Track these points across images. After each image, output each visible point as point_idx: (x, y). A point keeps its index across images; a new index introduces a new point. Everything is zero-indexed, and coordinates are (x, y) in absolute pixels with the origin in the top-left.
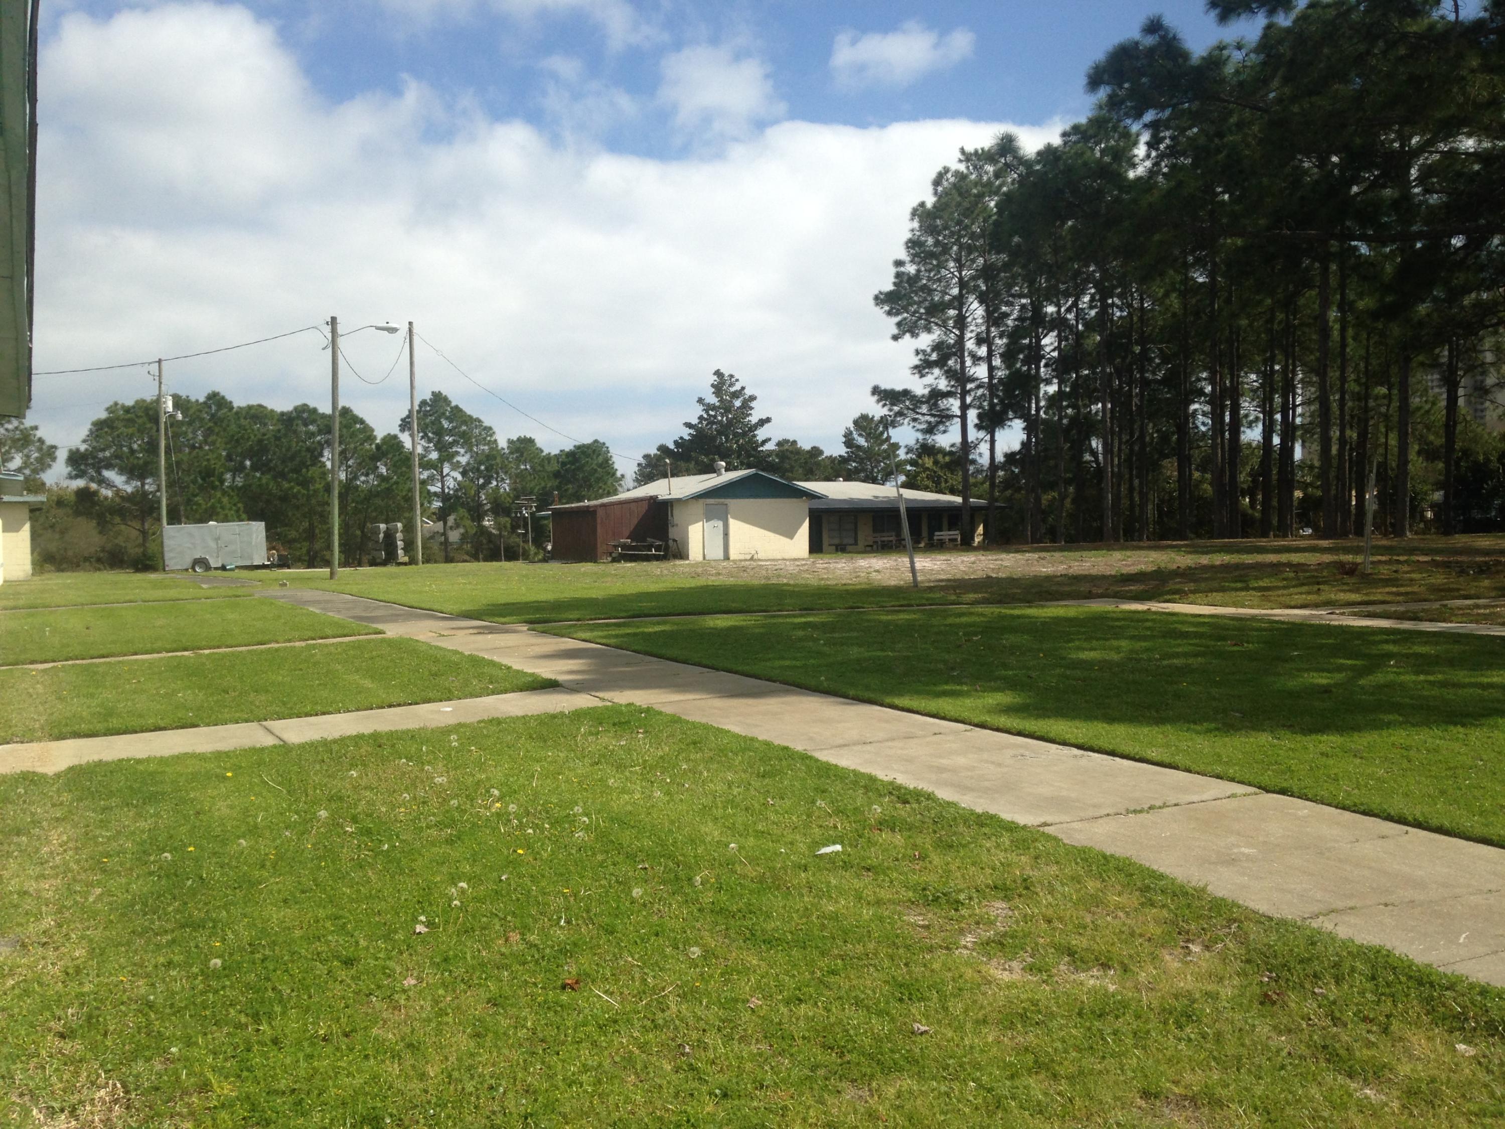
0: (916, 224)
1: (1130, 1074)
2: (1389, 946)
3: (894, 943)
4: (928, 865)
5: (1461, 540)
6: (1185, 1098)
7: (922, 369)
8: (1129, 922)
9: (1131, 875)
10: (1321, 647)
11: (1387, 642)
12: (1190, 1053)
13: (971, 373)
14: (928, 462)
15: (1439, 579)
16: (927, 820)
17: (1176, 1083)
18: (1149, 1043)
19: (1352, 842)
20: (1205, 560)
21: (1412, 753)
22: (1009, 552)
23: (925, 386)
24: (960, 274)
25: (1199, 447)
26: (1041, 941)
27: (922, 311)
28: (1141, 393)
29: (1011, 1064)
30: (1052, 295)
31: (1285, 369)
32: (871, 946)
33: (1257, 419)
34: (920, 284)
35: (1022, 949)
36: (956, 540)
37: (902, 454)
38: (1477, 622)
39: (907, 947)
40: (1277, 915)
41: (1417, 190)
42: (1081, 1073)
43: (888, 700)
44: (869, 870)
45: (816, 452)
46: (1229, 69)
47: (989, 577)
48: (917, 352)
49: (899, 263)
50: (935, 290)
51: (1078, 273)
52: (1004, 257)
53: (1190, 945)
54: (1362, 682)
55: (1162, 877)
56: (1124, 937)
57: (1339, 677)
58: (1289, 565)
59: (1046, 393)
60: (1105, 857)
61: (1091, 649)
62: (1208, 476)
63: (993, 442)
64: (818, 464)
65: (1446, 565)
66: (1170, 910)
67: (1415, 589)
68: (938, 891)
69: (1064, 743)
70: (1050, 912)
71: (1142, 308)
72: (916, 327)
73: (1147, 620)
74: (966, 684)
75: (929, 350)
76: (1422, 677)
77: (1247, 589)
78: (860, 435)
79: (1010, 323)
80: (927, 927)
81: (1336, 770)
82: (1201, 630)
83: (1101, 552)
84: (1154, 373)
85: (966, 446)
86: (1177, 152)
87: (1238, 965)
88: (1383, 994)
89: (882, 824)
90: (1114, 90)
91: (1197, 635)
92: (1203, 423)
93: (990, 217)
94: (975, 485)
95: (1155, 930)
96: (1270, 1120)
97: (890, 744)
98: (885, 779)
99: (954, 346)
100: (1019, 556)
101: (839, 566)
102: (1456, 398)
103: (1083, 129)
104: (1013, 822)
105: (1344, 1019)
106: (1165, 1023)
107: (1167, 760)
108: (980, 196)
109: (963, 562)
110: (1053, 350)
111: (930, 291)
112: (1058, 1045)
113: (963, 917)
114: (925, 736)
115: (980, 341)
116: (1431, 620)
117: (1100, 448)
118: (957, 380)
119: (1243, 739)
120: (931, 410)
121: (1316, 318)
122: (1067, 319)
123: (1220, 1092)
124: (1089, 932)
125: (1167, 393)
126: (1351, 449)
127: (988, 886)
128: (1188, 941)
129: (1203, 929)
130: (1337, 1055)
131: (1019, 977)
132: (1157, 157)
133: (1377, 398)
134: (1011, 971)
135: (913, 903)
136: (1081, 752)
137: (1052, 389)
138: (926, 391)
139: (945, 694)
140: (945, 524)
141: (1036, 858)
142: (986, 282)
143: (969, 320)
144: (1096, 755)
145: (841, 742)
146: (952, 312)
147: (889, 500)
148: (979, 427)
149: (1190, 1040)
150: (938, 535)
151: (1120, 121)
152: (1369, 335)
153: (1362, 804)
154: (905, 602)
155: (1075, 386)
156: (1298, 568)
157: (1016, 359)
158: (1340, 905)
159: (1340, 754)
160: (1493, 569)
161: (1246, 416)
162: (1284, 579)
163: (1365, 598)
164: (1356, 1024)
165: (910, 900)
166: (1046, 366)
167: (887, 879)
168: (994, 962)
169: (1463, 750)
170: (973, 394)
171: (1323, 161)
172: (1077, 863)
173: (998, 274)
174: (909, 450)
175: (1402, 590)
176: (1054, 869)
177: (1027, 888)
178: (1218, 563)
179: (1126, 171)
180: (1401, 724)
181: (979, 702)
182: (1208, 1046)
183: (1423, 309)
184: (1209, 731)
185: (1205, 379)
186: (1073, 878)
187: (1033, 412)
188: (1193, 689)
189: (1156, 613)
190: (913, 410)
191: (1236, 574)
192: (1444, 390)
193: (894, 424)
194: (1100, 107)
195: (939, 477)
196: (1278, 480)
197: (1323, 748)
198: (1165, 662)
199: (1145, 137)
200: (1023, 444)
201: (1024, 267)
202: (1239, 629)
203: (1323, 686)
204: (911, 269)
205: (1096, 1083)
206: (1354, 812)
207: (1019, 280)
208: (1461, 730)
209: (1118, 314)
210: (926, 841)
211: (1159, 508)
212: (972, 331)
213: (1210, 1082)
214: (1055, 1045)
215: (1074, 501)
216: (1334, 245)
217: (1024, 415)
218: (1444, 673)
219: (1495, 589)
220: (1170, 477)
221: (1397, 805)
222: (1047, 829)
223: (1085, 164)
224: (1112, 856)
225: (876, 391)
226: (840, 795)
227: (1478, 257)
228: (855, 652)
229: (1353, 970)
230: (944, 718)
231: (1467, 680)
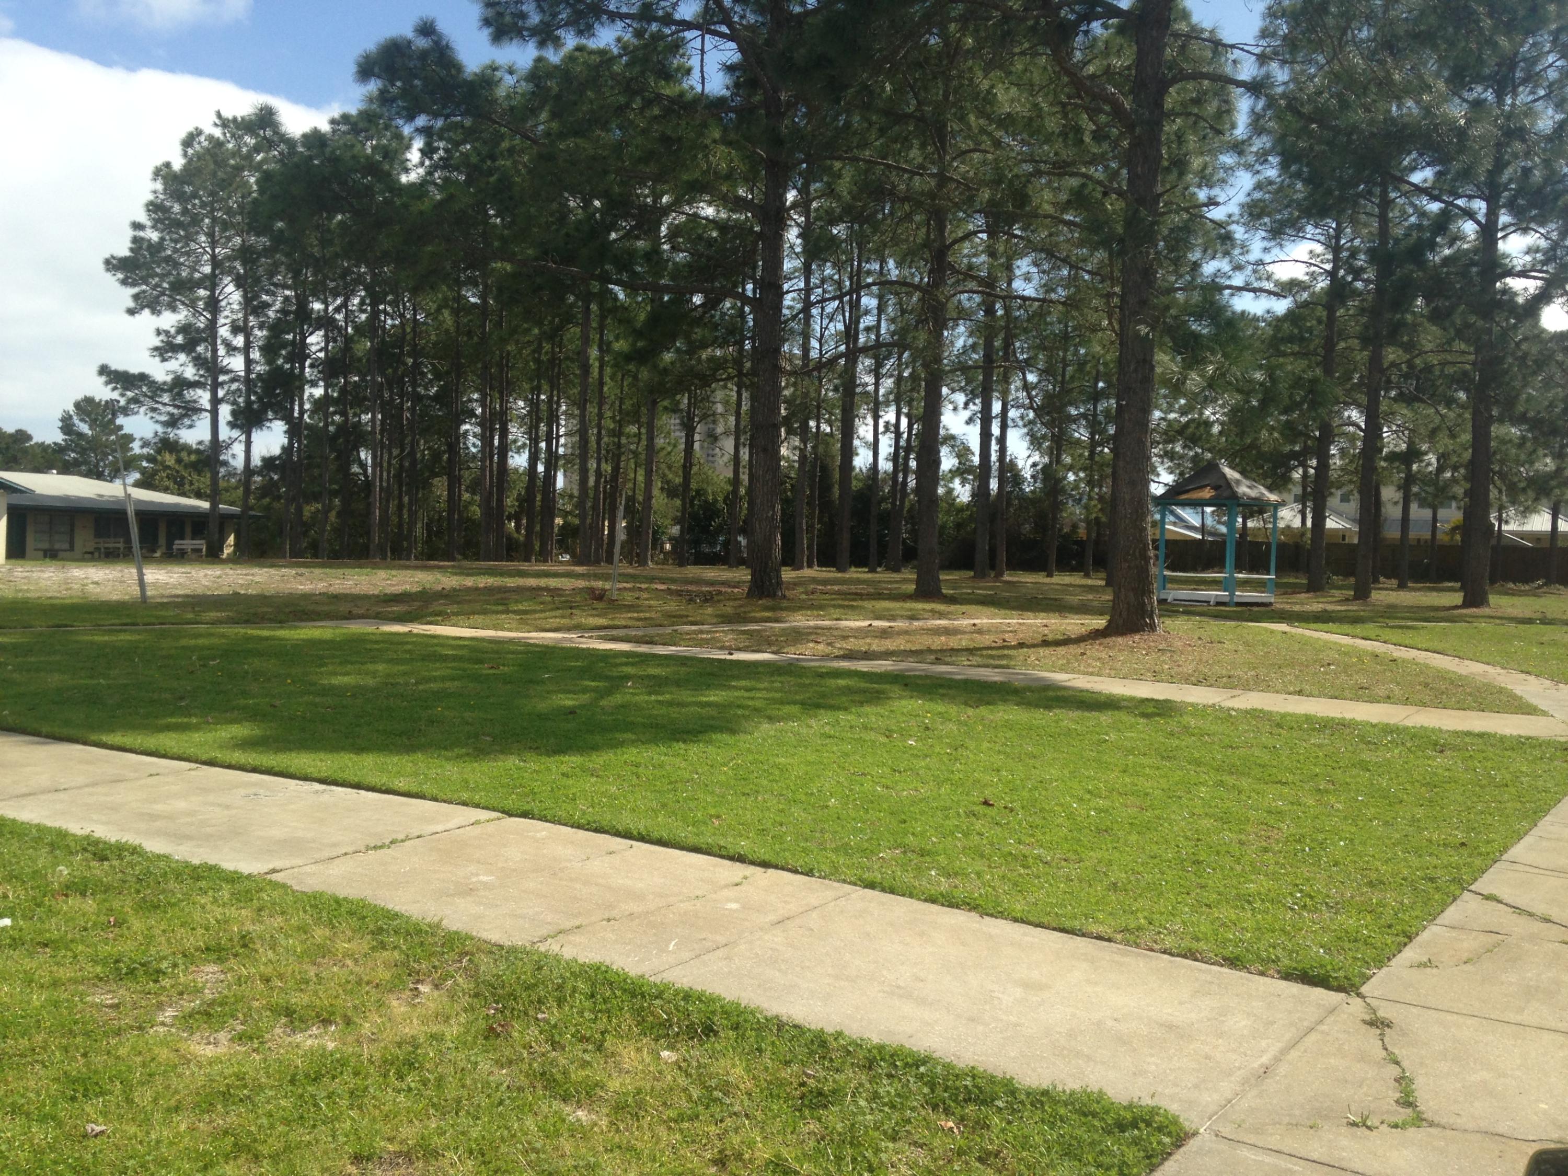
0: (159, 186)
1: (342, 1139)
2: (608, 962)
3: (71, 1031)
4: (126, 932)
5: (693, 571)
6: (399, 1154)
7: (165, 350)
8: (357, 969)
9: (364, 918)
10: (570, 669)
11: (626, 664)
12: (409, 1104)
13: (225, 363)
14: (170, 460)
15: (672, 606)
16: (129, 878)
17: (391, 1140)
18: (366, 1101)
19: (583, 860)
20: (469, 582)
21: (641, 770)
22: (262, 566)
23: (168, 373)
24: (213, 251)
25: (469, 468)
26: (257, 1004)
27: (165, 285)
28: (413, 409)
29: (206, 1153)
30: (319, 291)
31: (550, 398)
32: (39, 1038)
33: (524, 445)
34: (163, 254)
35: (232, 1016)
36: (200, 550)
37: (136, 448)
38: (701, 646)
39: (87, 1034)
40: (508, 943)
41: (666, 247)
42: (288, 1148)
43: (94, 737)
44: (46, 945)
45: (22, 436)
46: (501, 92)
47: (236, 594)
48: (158, 332)
49: (137, 226)
50: (182, 264)
51: (347, 272)
52: (264, 241)
53: (420, 986)
54: (603, 703)
55: (396, 916)
56: (349, 987)
57: (585, 698)
58: (547, 589)
59: (311, 395)
60: (337, 901)
61: (347, 674)
62: (477, 498)
63: (248, 444)
64: (25, 451)
65: (679, 593)
66: (402, 951)
67: (653, 615)
68: (135, 962)
69: (306, 778)
70: (269, 970)
71: (415, 319)
72: (158, 303)
73: (407, 643)
74: (196, 716)
75: (173, 331)
76: (653, 698)
77: (507, 612)
78: (82, 420)
79: (271, 314)
80: (115, 1007)
81: (574, 790)
82: (460, 653)
83: (365, 571)
84: (426, 389)
85: (216, 445)
86: (451, 166)
87: (465, 1001)
88: (600, 1011)
89: (68, 889)
90: (385, 86)
91: (455, 658)
92: (473, 444)
93: (250, 194)
94: (227, 490)
95: (384, 975)
96: (484, 1163)
97: (91, 790)
98: (79, 832)
99: (203, 330)
100: (272, 571)
101: (46, 575)
102: (693, 442)
103: (353, 120)
104: (236, 872)
105: (562, 1042)
106: (385, 1076)
107: (414, 789)
108: (239, 169)
109: (206, 575)
110: (320, 350)
111: (176, 265)
112: (264, 1121)
113: (164, 988)
114: (137, 779)
115: (235, 330)
116: (664, 644)
117: (370, 461)
118: (208, 370)
119: (490, 764)
120: (174, 400)
121: (578, 353)
122: (335, 320)
123: (437, 1141)
124: (312, 987)
125: (439, 410)
126: (606, 482)
127: (197, 950)
128: (418, 982)
129: (434, 967)
130: (554, 1080)
131: (225, 1050)
132: (430, 166)
133: (628, 436)
134: (216, 1044)
135: (101, 979)
136: (324, 787)
137: (318, 392)
138: (169, 378)
139: (169, 728)
140: (188, 530)
141: (260, 910)
142: (244, 264)
143: (223, 303)
144: (340, 789)
145: (24, 790)
146: (202, 292)
147: (118, 501)
148: (232, 425)
149: (410, 1089)
150: (178, 544)
151: (391, 119)
152: (623, 376)
153: (595, 822)
154: (129, 621)
155: (343, 391)
156: (555, 592)
157: (277, 355)
158: (568, 924)
159: (580, 774)
160: (716, 598)
161: (515, 441)
162: (542, 603)
163: (611, 623)
164: (573, 1045)
165: (97, 976)
166: (312, 366)
167: (69, 954)
168: (197, 1036)
169: (683, 765)
170: (226, 387)
171: (587, 203)
172: (305, 912)
173: (258, 258)
174: (145, 444)
175: (642, 615)
176: (279, 921)
177: (245, 946)
178: (481, 585)
179: (399, 174)
180: (633, 742)
181: (210, 736)
182: (429, 1092)
183: (668, 357)
184: (459, 757)
185: (476, 401)
186: (299, 928)
187: (296, 415)
188: (446, 713)
189: (417, 635)
190: (151, 398)
191: (499, 596)
192: (683, 434)
193: (125, 411)
194: (371, 100)
195: (183, 478)
196: (541, 507)
197: (564, 768)
198: (421, 687)
199: (418, 143)
200: (283, 448)
201: (287, 255)
202: (497, 652)
203: (569, 707)
204: (154, 236)
205: (303, 1158)
206: (587, 830)
207: (282, 269)
208: (682, 745)
209: (389, 322)
210: (124, 904)
211: (428, 526)
212: (227, 317)
213: (426, 1132)
214: (259, 1122)
215: (339, 515)
216: (595, 286)
217: (287, 417)
218: (671, 693)
219: (717, 616)
220: (439, 497)
221: (627, 821)
222: (275, 877)
223: (354, 157)
224: (345, 899)
225: (104, 370)
226: (15, 856)
227: (713, 316)
228: (55, 680)
229: (574, 989)
230: (164, 756)
231: (690, 699)
